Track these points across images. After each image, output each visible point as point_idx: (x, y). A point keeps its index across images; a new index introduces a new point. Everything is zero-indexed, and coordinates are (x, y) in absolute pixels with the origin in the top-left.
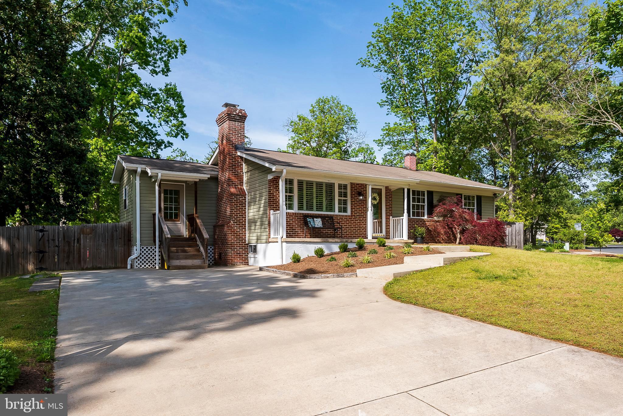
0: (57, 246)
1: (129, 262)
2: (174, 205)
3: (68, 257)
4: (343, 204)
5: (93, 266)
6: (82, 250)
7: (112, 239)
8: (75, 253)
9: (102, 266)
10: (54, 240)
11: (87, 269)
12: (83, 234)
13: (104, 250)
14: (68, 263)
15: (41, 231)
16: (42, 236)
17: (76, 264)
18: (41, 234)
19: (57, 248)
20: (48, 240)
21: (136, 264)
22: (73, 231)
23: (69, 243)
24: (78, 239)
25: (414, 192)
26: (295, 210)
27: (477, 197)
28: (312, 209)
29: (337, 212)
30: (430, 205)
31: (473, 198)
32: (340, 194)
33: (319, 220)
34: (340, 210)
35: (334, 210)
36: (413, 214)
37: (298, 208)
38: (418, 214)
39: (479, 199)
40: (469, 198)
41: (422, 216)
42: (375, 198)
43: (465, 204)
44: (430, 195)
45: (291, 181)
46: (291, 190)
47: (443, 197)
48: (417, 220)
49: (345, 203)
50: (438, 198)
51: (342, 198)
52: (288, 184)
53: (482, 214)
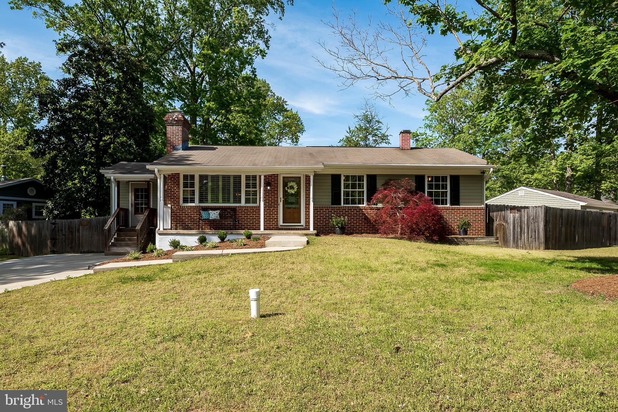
0: (64, 235)
2: (145, 201)
3: (72, 243)
4: (253, 195)
5: (88, 250)
6: (81, 238)
8: (77, 240)
9: (95, 251)
10: (62, 230)
12: (82, 226)
13: (96, 238)
14: (71, 248)
15: (54, 223)
16: (55, 227)
17: (77, 248)
18: (53, 226)
19: (64, 236)
20: (58, 231)
22: (75, 224)
23: (72, 232)
24: (78, 230)
25: (347, 178)
26: (196, 204)
27: (452, 177)
28: (218, 202)
29: (243, 203)
30: (372, 190)
31: (444, 179)
32: (247, 186)
33: (215, 212)
34: (247, 201)
35: (240, 202)
36: (346, 202)
37: (201, 201)
38: (353, 202)
39: (456, 180)
40: (437, 179)
41: (359, 203)
42: (292, 187)
43: (430, 187)
44: (372, 179)
45: (192, 177)
46: (192, 185)
47: (391, 180)
48: (350, 209)
49: (255, 193)
50: (383, 182)
51: (251, 189)
52: (189, 179)
53: (461, 197)
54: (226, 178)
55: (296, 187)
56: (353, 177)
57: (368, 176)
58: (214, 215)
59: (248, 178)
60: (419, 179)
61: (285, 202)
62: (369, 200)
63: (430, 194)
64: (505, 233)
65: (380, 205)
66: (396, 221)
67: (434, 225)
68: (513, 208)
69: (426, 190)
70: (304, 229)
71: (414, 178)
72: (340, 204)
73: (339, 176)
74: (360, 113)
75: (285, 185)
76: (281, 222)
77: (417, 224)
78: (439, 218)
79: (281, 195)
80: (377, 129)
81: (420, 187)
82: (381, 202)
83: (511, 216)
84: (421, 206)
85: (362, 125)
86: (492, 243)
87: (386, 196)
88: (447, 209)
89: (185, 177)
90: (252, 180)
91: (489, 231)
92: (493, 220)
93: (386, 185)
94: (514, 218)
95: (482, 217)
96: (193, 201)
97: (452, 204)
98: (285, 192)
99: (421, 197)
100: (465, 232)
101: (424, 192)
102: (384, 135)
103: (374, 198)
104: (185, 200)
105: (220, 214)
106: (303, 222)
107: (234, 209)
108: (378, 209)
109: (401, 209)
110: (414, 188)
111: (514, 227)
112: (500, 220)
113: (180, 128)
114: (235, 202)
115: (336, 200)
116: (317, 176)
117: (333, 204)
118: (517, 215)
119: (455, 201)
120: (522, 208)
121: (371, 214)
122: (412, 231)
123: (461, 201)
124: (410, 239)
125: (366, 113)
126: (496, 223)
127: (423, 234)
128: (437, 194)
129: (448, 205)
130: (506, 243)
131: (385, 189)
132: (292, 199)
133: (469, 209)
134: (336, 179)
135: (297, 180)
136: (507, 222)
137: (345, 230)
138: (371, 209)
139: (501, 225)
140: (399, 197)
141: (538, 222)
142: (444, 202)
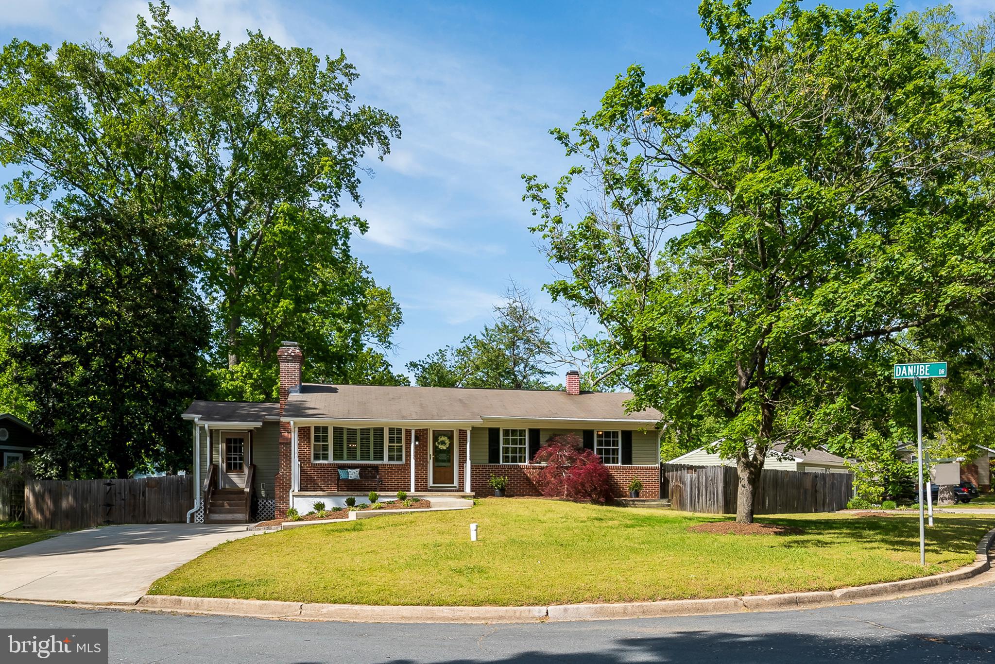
0: (123, 499)
1: (188, 516)
3: (134, 510)
4: (397, 451)
6: (147, 504)
7: (178, 492)
8: (141, 506)
10: (120, 493)
11: (152, 523)
13: (168, 503)
14: (133, 516)
15: (109, 484)
16: (110, 490)
17: (141, 517)
18: (108, 488)
19: (123, 501)
20: (115, 494)
21: (196, 518)
22: (139, 484)
23: (134, 496)
24: (143, 492)
25: (506, 432)
26: (331, 460)
27: (623, 432)
28: (355, 458)
29: (386, 461)
30: (535, 447)
31: (615, 434)
32: (391, 440)
33: (355, 471)
34: (391, 458)
35: (382, 459)
36: (506, 459)
37: (336, 457)
38: (514, 460)
39: (628, 436)
40: (607, 434)
41: (520, 462)
42: (443, 443)
43: (600, 443)
44: (535, 434)
45: (325, 429)
46: (325, 439)
47: (556, 435)
48: (510, 467)
49: (400, 449)
50: (547, 437)
51: (395, 444)
52: (322, 431)
53: (633, 455)
54: (365, 432)
55: (447, 442)
56: (514, 432)
57: (531, 430)
58: (354, 474)
59: (391, 430)
60: (588, 435)
61: (436, 460)
62: (531, 458)
63: (600, 451)
64: (681, 496)
65: (544, 464)
66: (561, 482)
67: (601, 486)
68: (691, 468)
69: (595, 447)
70: (458, 491)
71: (582, 433)
72: (499, 462)
73: (498, 430)
74: (504, 303)
75: (435, 439)
76: (431, 483)
77: (583, 485)
78: (607, 479)
79: (431, 451)
80: (531, 331)
81: (589, 444)
82: (544, 460)
83: (688, 476)
84: (589, 466)
85: (507, 324)
86: (664, 506)
87: (551, 454)
88: (618, 468)
89: (317, 429)
90: (396, 433)
91: (664, 493)
92: (668, 481)
93: (551, 441)
94: (691, 479)
95: (656, 476)
96: (325, 457)
97: (623, 463)
98: (435, 448)
99: (589, 454)
100: (637, 494)
101: (593, 450)
102: (543, 342)
103: (536, 455)
104: (317, 457)
105: (360, 473)
106: (456, 483)
107: (376, 468)
108: (542, 468)
109: (567, 468)
110: (581, 445)
111: (691, 488)
112: (676, 481)
113: (297, 365)
114: (375, 459)
115: (494, 456)
116: (475, 430)
117: (490, 462)
118: (695, 475)
119: (627, 459)
120: (699, 467)
121: (532, 474)
122: (578, 492)
123: (633, 459)
124: (576, 501)
125: (514, 305)
126: (672, 484)
127: (590, 495)
128: (607, 452)
129: (620, 464)
130: (682, 506)
131: (549, 446)
132: (443, 457)
133: (642, 469)
134: (493, 433)
135: (450, 435)
136: (683, 483)
137: (504, 492)
138: (534, 468)
139: (677, 486)
140: (565, 456)
141: (717, 483)
142: (615, 461)
